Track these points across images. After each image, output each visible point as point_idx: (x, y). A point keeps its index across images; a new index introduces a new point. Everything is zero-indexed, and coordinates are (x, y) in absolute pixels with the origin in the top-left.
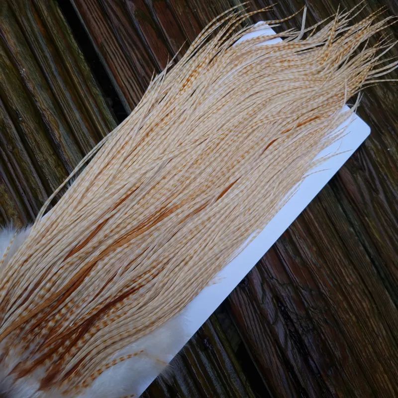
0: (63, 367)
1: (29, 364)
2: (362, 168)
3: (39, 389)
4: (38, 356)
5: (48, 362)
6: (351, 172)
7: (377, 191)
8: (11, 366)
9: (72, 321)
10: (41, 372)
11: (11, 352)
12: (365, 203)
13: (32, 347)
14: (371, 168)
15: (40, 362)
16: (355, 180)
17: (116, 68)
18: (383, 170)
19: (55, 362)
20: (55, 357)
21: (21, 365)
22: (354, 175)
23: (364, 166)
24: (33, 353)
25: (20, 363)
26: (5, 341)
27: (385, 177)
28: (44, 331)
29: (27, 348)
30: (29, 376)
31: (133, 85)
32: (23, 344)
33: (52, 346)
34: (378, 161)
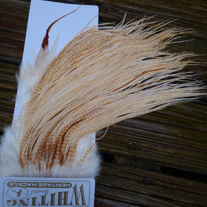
0: (63, 153)
1: (50, 161)
2: (107, 9)
3: (61, 166)
4: (51, 157)
5: (57, 156)
6: (105, 13)
7: (118, 11)
8: (45, 167)
9: (55, 138)
10: (57, 161)
11: (41, 163)
12: (118, 17)
13: (47, 155)
14: (109, 6)
15: (54, 158)
16: (109, 14)
17: (6, 53)
18: (113, 3)
19: (59, 154)
20: (58, 153)
21: (48, 164)
22: (107, 13)
23: (107, 8)
24: (49, 157)
25: (47, 163)
26: (36, 161)
27: (116, 5)
28: (47, 148)
29: (45, 157)
30: (53, 165)
31: (17, 52)
32: (43, 157)
33: (54, 150)
34: (109, 3)
